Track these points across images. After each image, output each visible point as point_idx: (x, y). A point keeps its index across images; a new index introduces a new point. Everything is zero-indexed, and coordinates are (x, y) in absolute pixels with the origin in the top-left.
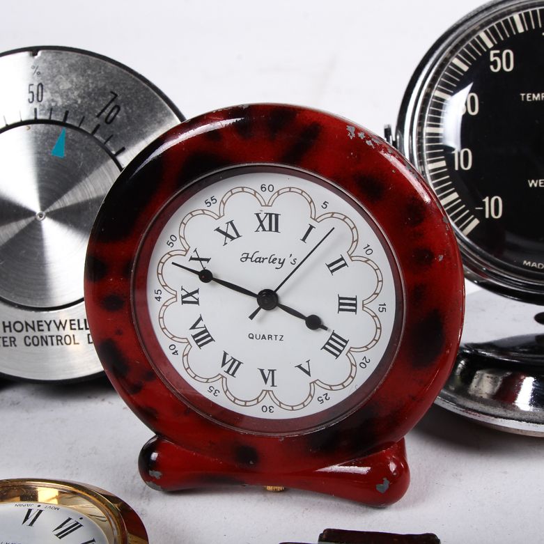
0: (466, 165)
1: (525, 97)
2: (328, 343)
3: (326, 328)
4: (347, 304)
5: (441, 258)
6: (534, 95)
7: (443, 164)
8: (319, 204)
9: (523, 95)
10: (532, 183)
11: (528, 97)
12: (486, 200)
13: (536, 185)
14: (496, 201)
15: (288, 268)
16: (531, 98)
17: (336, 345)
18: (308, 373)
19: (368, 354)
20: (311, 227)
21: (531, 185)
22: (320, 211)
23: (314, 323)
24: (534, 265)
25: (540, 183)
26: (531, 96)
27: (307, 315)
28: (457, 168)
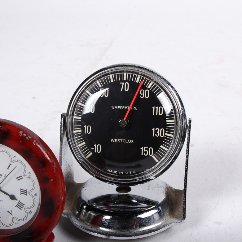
0: (89, 132)
1: (112, 107)
2: (18, 205)
3: (16, 200)
4: (23, 192)
5: (52, 180)
6: (115, 107)
7: (80, 131)
8: (12, 157)
9: (111, 106)
10: (112, 140)
11: (113, 107)
12: (95, 145)
13: (114, 141)
14: (99, 146)
15: (3, 177)
16: (114, 108)
17: (20, 206)
18: (12, 214)
19: (31, 210)
20: (10, 164)
21: (112, 141)
22: (13, 159)
23: (12, 197)
24: (111, 171)
25: (115, 141)
26: (114, 107)
27: (10, 194)
28: (85, 133)
